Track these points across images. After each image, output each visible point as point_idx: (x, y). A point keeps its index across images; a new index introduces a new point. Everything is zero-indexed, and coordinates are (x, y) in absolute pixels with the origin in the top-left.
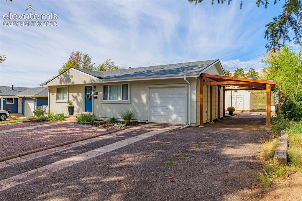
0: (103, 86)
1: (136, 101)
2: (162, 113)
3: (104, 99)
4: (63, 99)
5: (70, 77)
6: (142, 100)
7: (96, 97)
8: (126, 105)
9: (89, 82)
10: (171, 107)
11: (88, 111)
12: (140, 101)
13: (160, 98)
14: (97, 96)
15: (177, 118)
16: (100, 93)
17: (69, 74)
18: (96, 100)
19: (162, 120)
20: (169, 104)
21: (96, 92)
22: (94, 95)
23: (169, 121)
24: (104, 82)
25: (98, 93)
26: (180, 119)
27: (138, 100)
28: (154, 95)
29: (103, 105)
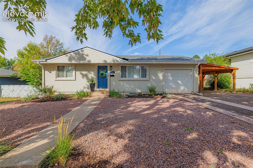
0: (121, 66)
1: (154, 78)
2: (174, 86)
3: (122, 77)
4: (66, 77)
5: (84, 56)
6: (159, 78)
7: (113, 76)
8: (144, 81)
9: (111, 62)
10: (180, 82)
11: (101, 88)
12: (158, 78)
13: (172, 77)
14: (114, 74)
15: (184, 89)
16: (118, 72)
17: (83, 53)
18: (112, 78)
19: (173, 91)
20: (179, 80)
21: (112, 71)
22: (110, 73)
23: (179, 92)
24: (128, 63)
25: (115, 72)
26: (186, 89)
27: (156, 78)
28: (168, 74)
29: (120, 81)
